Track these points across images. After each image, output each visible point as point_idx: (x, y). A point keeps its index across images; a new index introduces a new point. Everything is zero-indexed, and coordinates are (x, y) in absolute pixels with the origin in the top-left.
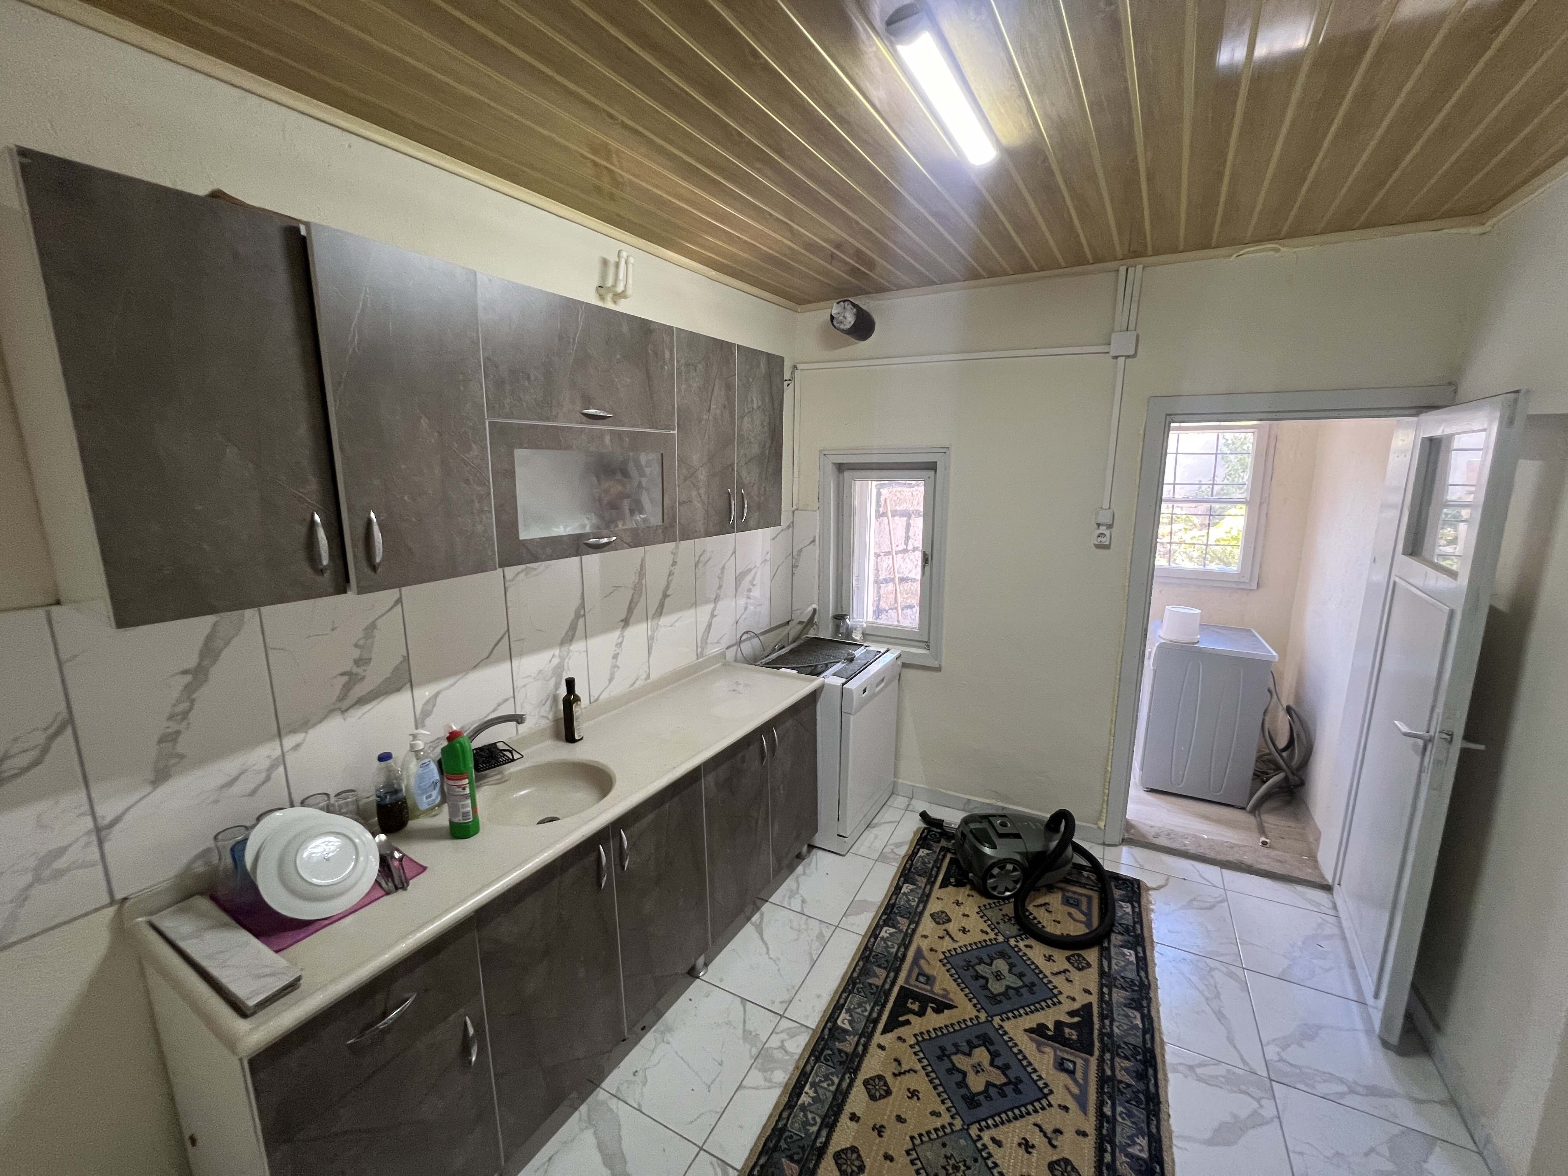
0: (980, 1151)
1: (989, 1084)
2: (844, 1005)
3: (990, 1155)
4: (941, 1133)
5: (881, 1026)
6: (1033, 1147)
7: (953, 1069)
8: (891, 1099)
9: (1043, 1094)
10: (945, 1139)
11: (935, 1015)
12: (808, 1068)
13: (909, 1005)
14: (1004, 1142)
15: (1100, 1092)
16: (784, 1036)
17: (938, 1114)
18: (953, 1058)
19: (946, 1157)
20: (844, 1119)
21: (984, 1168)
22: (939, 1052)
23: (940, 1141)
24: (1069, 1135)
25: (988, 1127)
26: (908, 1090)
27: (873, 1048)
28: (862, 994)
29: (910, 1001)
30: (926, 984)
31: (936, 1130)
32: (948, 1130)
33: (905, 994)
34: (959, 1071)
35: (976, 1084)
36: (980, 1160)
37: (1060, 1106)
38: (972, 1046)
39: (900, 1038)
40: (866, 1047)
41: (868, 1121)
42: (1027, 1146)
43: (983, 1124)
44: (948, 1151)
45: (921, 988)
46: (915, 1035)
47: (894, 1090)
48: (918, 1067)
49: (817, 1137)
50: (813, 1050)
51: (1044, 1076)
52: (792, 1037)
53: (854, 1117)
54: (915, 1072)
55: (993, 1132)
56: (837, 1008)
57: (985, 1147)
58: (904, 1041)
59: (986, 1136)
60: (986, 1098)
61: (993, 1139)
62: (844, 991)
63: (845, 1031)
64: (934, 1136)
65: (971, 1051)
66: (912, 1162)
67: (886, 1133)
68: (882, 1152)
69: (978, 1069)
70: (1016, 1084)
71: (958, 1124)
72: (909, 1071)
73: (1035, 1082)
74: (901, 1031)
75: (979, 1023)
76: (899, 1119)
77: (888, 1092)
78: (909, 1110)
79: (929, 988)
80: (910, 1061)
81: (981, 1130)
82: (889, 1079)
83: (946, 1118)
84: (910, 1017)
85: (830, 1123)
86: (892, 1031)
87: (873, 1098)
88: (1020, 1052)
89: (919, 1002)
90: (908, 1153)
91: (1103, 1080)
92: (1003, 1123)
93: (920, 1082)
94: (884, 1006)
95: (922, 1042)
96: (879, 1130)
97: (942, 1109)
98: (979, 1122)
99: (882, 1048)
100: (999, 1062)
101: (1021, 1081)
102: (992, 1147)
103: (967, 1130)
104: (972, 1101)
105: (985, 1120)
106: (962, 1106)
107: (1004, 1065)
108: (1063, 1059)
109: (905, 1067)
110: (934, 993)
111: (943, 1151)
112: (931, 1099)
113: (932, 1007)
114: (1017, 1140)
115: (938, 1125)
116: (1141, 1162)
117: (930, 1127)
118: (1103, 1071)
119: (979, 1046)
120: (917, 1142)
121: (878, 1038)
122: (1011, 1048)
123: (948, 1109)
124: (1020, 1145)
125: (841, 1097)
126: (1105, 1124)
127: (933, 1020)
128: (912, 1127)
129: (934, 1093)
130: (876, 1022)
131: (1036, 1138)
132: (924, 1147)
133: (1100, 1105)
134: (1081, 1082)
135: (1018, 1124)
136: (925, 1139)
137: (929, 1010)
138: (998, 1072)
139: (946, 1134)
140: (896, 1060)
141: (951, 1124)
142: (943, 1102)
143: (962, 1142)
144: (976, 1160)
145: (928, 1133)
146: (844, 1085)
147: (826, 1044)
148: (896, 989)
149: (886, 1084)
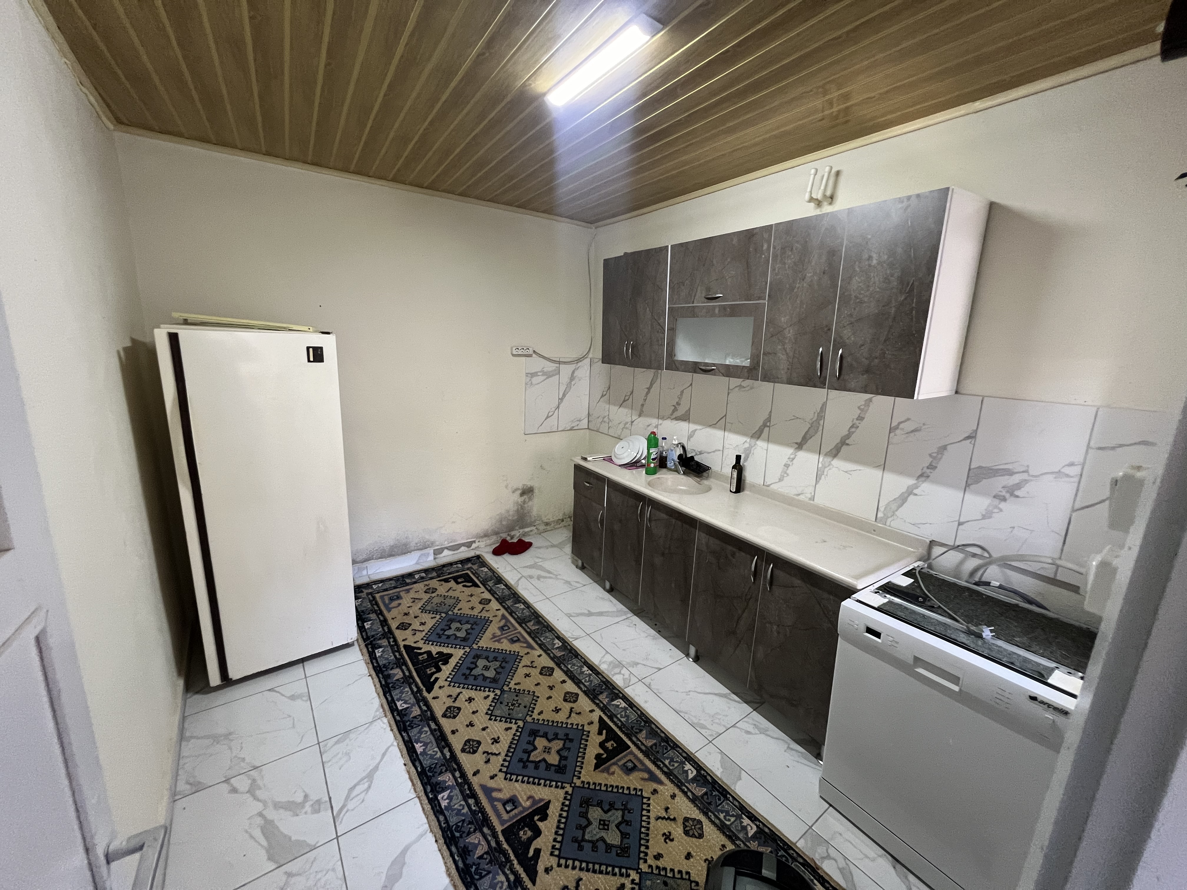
0: (511, 719)
1: (535, 748)
2: (632, 708)
3: (506, 722)
4: (531, 709)
5: (605, 718)
6: (493, 743)
7: (556, 737)
8: (561, 699)
9: (508, 773)
10: (527, 709)
11: (596, 753)
12: (600, 677)
13: (612, 742)
14: (506, 732)
15: (482, 810)
16: (627, 676)
17: (539, 714)
18: (562, 742)
19: (520, 704)
20: (565, 678)
21: (504, 715)
22: (570, 737)
23: (528, 707)
24: (481, 765)
25: (517, 731)
26: (560, 709)
27: (594, 707)
28: (635, 721)
29: (615, 745)
30: (624, 765)
31: (534, 708)
32: (530, 713)
33: (622, 747)
34: (553, 739)
35: (541, 743)
36: (508, 716)
37: (496, 775)
38: (562, 758)
39: (592, 723)
40: (597, 705)
41: (558, 686)
42: (496, 741)
43: (520, 730)
44: (522, 707)
45: (622, 758)
46: (589, 732)
47: (565, 703)
48: (569, 721)
49: (565, 666)
50: (609, 682)
51: (516, 784)
52: (624, 680)
53: (564, 682)
54: (567, 718)
55: (513, 731)
56: (631, 704)
57: (511, 723)
58: (589, 724)
59: (514, 727)
60: (530, 741)
61: (511, 728)
62: (642, 713)
63: (613, 700)
64: (532, 706)
65: (560, 755)
66: (529, 691)
67: (548, 689)
68: (542, 683)
69: (547, 750)
70: (524, 763)
71: (529, 719)
72: (570, 716)
73: (518, 775)
74: (595, 727)
75: (574, 775)
76: (550, 697)
77: (565, 700)
78: (552, 704)
79: (620, 763)
80: (575, 719)
81: (518, 727)
82: (572, 705)
83: (535, 716)
84: (603, 737)
85: (568, 673)
86: (599, 722)
87: (568, 693)
88: (539, 784)
89: (611, 750)
90: (534, 692)
91: (486, 821)
92: (513, 739)
93: (561, 717)
94: (620, 728)
95: (582, 734)
96: (551, 688)
97: (541, 717)
98: (522, 728)
99: (592, 711)
100: (543, 765)
101: (523, 767)
102: (509, 725)
103: (523, 721)
104: (534, 733)
105: (521, 732)
106: (535, 727)
107: (539, 766)
108: (516, 808)
109: (573, 715)
110: (614, 764)
111: (523, 705)
112: (549, 715)
113: (603, 754)
114: (501, 738)
115: (535, 711)
116: (440, 789)
117: (536, 707)
118: (489, 828)
119: (560, 762)
120: (535, 698)
121: (598, 713)
122: (546, 780)
123: (538, 720)
124: (499, 738)
125: (577, 682)
126: (468, 792)
127: (593, 750)
128: (542, 701)
129: (551, 719)
130: (611, 718)
131: (494, 749)
132: (531, 699)
133: (478, 802)
134: (495, 803)
135: (507, 746)
136: (533, 702)
137: (602, 752)
138: (538, 760)
139: (529, 711)
140: (580, 713)
141: (531, 716)
142: (543, 720)
143: (521, 715)
144: (509, 715)
145: (535, 705)
146: (582, 686)
147: (609, 688)
148: (629, 743)
149: (570, 702)
